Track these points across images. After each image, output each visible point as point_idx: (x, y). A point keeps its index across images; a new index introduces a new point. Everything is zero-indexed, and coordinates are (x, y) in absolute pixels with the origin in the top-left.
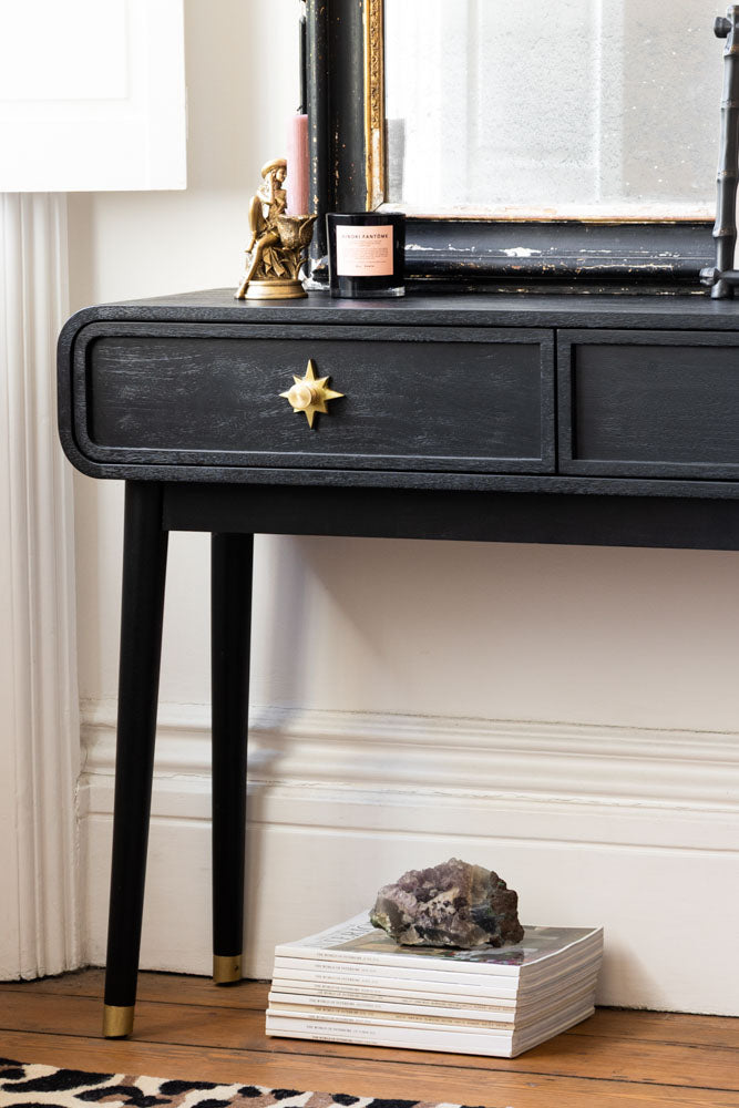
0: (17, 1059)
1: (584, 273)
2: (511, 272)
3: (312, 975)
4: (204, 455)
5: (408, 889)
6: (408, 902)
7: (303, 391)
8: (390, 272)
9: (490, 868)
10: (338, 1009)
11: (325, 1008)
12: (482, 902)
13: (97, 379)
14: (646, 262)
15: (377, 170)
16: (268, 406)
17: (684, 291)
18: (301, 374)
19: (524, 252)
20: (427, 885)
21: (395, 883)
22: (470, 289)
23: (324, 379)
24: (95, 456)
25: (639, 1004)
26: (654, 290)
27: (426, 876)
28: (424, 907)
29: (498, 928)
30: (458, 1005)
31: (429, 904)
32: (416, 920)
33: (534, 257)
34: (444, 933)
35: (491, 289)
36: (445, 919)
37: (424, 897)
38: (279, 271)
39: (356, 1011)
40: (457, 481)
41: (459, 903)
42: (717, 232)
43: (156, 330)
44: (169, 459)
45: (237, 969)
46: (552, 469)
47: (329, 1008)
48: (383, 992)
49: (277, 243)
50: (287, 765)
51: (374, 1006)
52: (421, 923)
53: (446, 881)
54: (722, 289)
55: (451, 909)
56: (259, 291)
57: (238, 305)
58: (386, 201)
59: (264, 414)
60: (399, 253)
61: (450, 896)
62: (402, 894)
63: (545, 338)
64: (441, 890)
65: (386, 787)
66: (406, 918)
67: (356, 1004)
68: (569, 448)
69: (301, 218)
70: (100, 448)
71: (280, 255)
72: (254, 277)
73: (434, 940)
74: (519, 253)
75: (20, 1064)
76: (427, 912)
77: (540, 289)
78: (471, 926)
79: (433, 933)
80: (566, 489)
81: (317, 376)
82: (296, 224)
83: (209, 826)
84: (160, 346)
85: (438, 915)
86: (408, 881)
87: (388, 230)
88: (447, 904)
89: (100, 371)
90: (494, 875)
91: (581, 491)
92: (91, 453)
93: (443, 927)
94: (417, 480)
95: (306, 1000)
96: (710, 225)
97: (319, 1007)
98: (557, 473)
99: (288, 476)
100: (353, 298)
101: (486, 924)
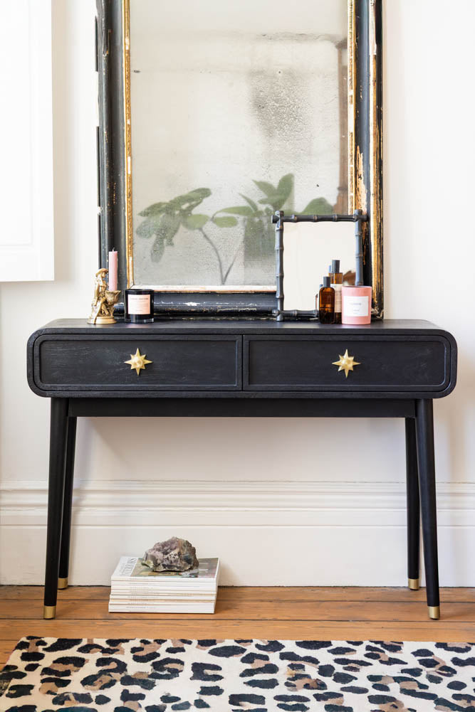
0: (39, 636)
1: (221, 312)
2: (191, 312)
3: (128, 587)
4: (92, 387)
5: (159, 550)
6: (159, 555)
7: (136, 361)
8: (149, 313)
9: (185, 540)
10: (140, 600)
11: (134, 600)
12: (186, 553)
13: (43, 357)
14: (245, 307)
15: (131, 273)
16: (119, 367)
17: (258, 318)
18: (134, 353)
19: (194, 304)
20: (166, 548)
21: (152, 547)
22: (171, 318)
23: (144, 356)
24: (43, 388)
25: (231, 584)
26: (246, 318)
27: (164, 545)
28: (166, 557)
29: (192, 563)
30: (191, 595)
31: (168, 555)
32: (163, 562)
33: (198, 306)
34: (174, 566)
35: (180, 318)
36: (175, 561)
37: (166, 553)
38: (107, 313)
39: (147, 600)
40: (201, 395)
41: (179, 554)
42: (278, 296)
43: (71, 338)
44: (77, 389)
45: (67, 582)
46: (240, 389)
47: (136, 600)
48: (160, 592)
49: (106, 302)
50: (84, 502)
51: (155, 597)
52: (165, 563)
53: (174, 546)
54: (281, 318)
55: (177, 557)
56: (100, 321)
57: (93, 327)
58: (134, 285)
59: (117, 370)
60: (152, 305)
61: (176, 552)
62: (157, 552)
63: (238, 338)
64: (172, 550)
65: (126, 509)
66: (159, 562)
67: (148, 598)
68: (247, 380)
69: (116, 292)
70: (46, 385)
71: (107, 307)
72: (98, 316)
73: (170, 569)
74: (192, 304)
75: (40, 638)
76: (168, 559)
77: (199, 318)
78: (184, 562)
79: (170, 566)
80: (247, 397)
81: (141, 355)
82: (114, 294)
83: (46, 527)
84: (71, 344)
85: (173, 559)
86: (158, 547)
87: (148, 296)
88: (175, 555)
89: (44, 355)
90: (187, 542)
91: (252, 397)
92: (41, 387)
93: (175, 564)
94: (184, 394)
95: (126, 597)
96: (274, 293)
97: (131, 600)
98: (242, 391)
99: (128, 394)
100: (136, 323)
101: (188, 561)
